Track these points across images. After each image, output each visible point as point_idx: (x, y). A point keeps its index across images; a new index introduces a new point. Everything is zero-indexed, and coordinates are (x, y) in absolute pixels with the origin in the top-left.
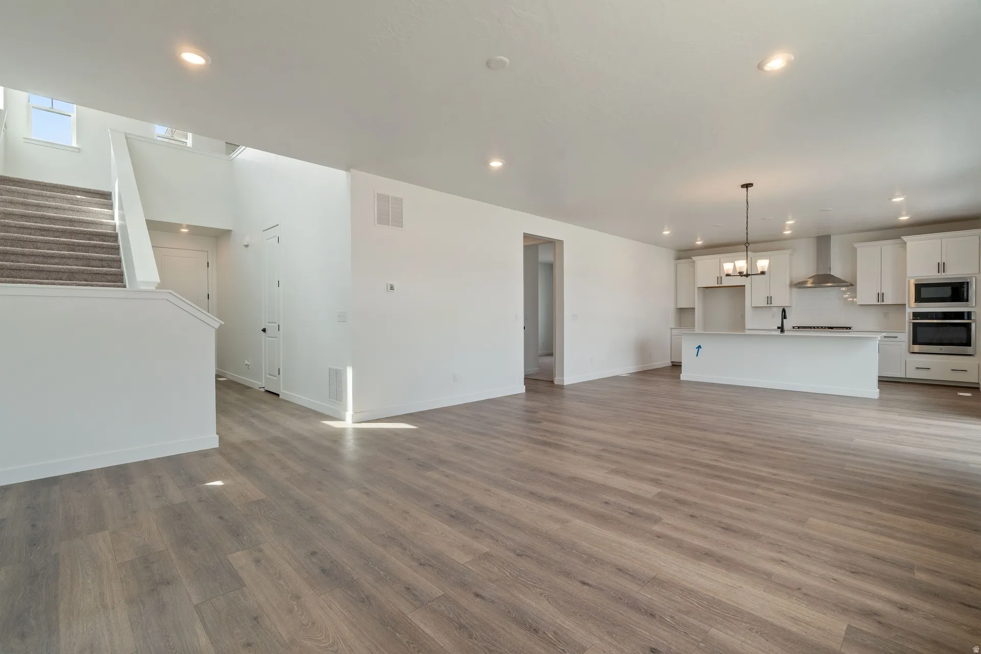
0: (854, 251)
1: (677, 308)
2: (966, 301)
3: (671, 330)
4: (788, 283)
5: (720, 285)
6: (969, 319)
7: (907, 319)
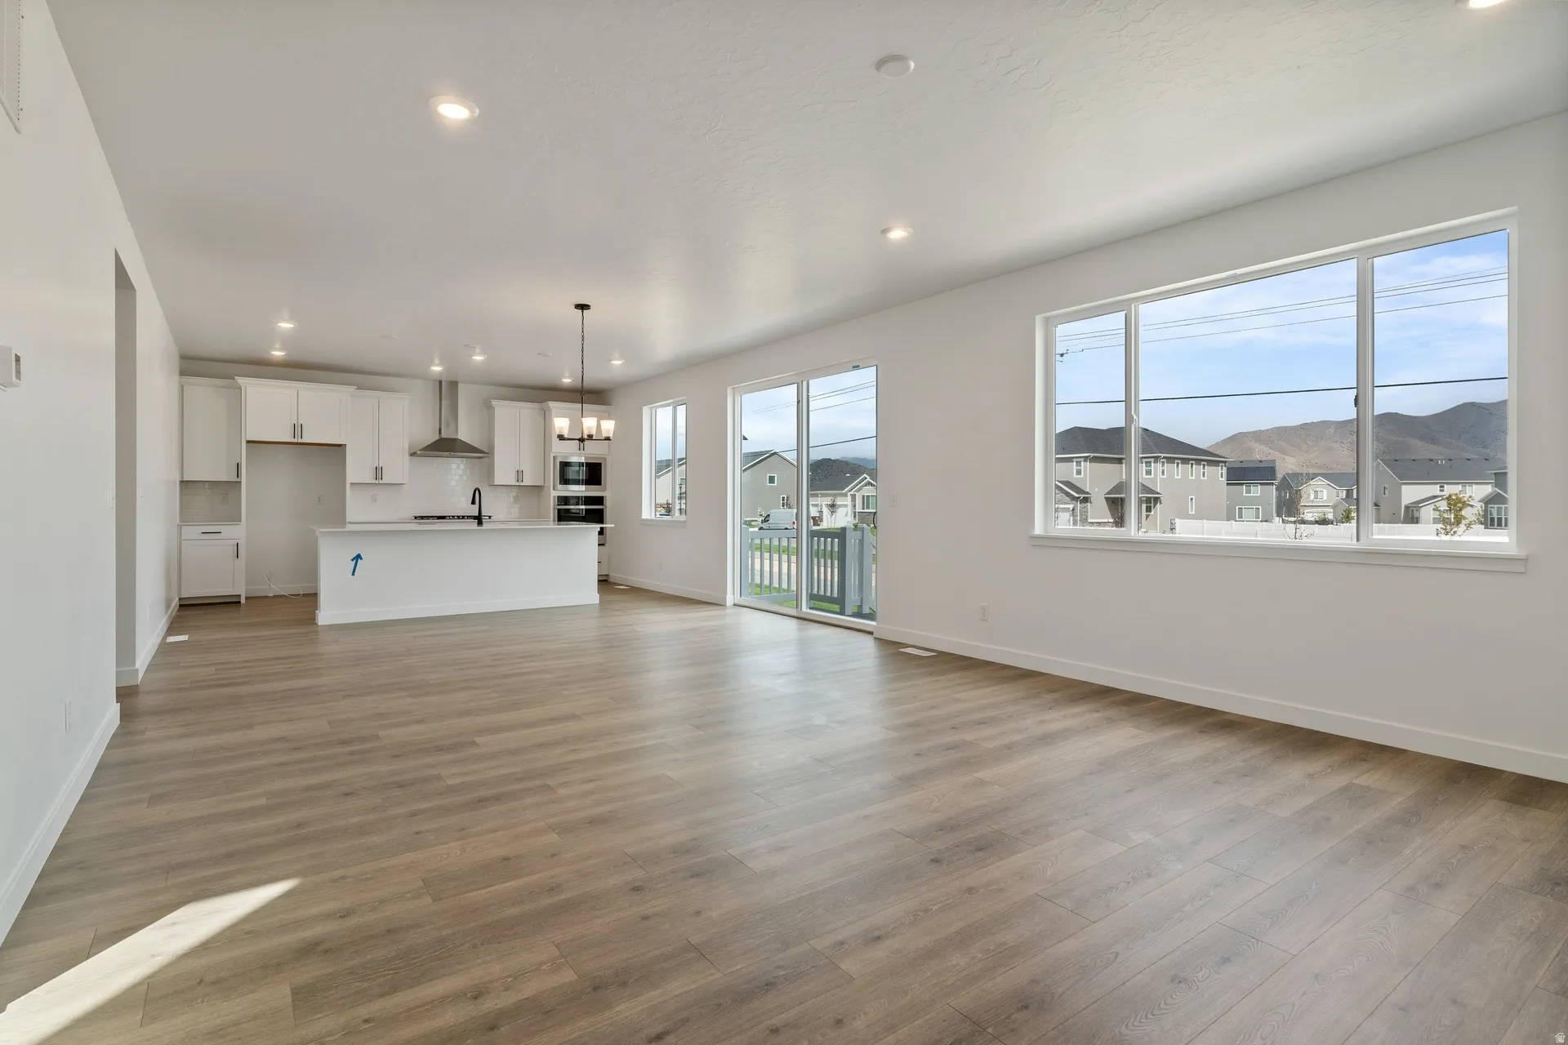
0: (490, 408)
1: (182, 482)
2: (600, 484)
3: (181, 529)
4: (406, 447)
5: (300, 441)
6: (602, 504)
7: (551, 504)
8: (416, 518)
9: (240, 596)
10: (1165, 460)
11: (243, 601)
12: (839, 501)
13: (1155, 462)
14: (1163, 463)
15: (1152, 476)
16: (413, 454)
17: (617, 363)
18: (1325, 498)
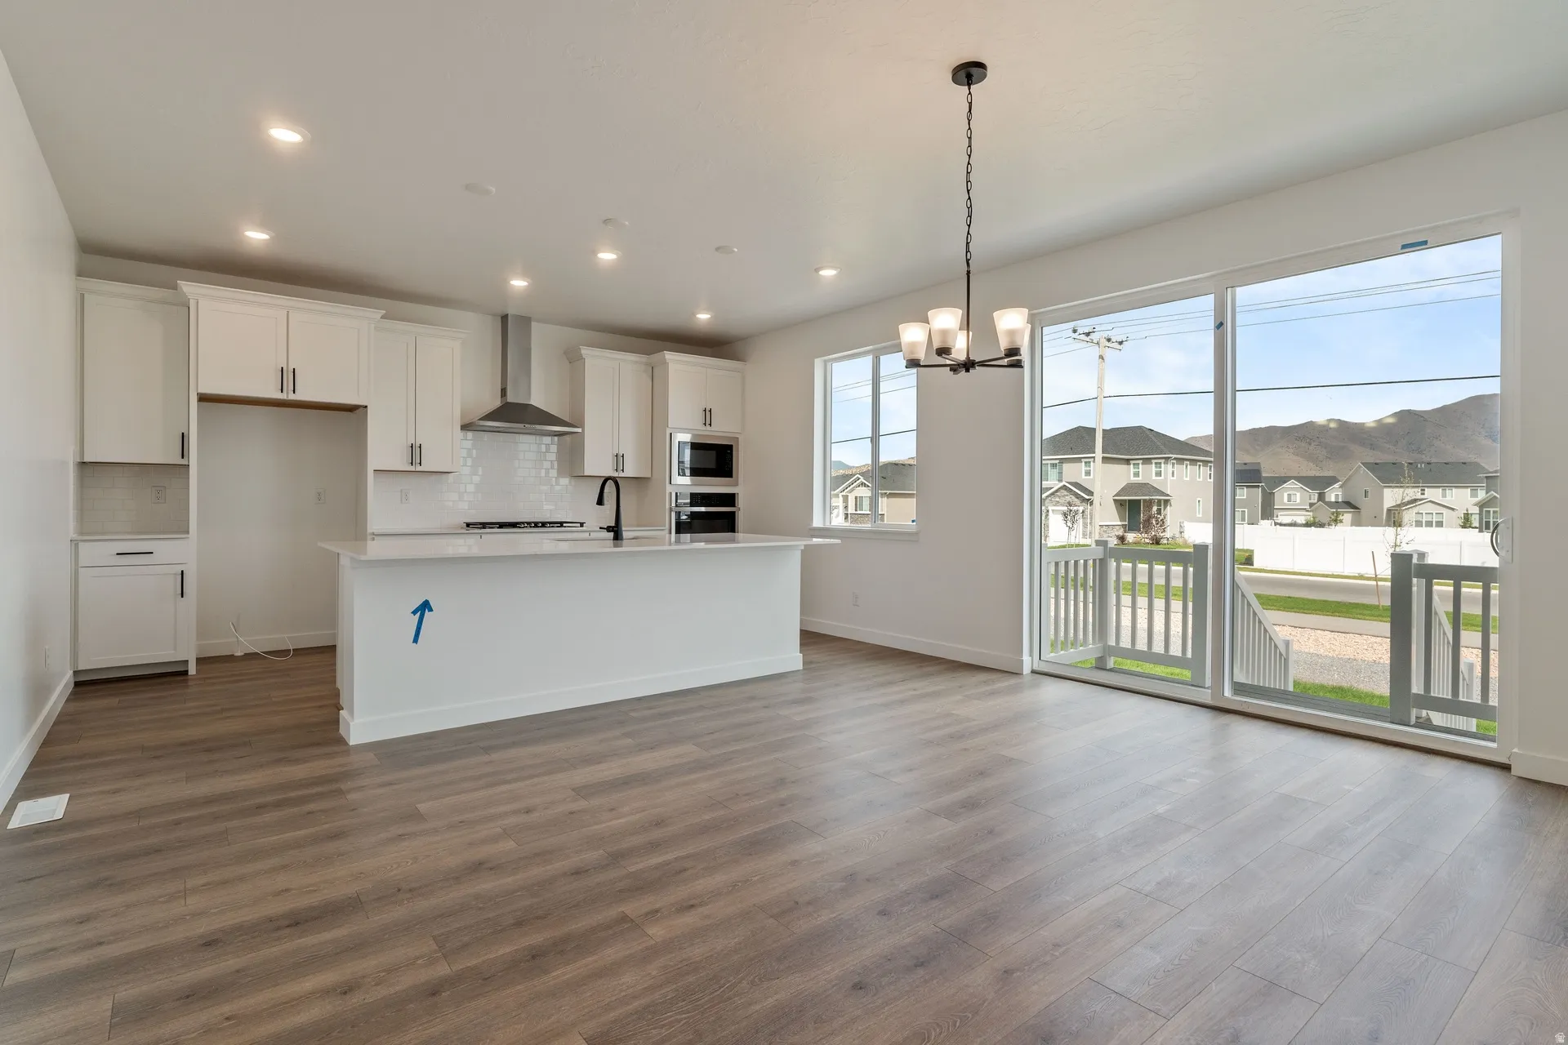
0: (579, 360)
1: (83, 465)
2: (731, 476)
3: (77, 546)
4: (457, 413)
5: (292, 397)
6: (734, 505)
7: (667, 506)
8: (468, 525)
9: (186, 662)
10: (1175, 461)
11: (192, 670)
13: (1166, 463)
14: (1173, 464)
15: (1162, 477)
16: (465, 427)
17: (828, 273)
18: (1298, 501)
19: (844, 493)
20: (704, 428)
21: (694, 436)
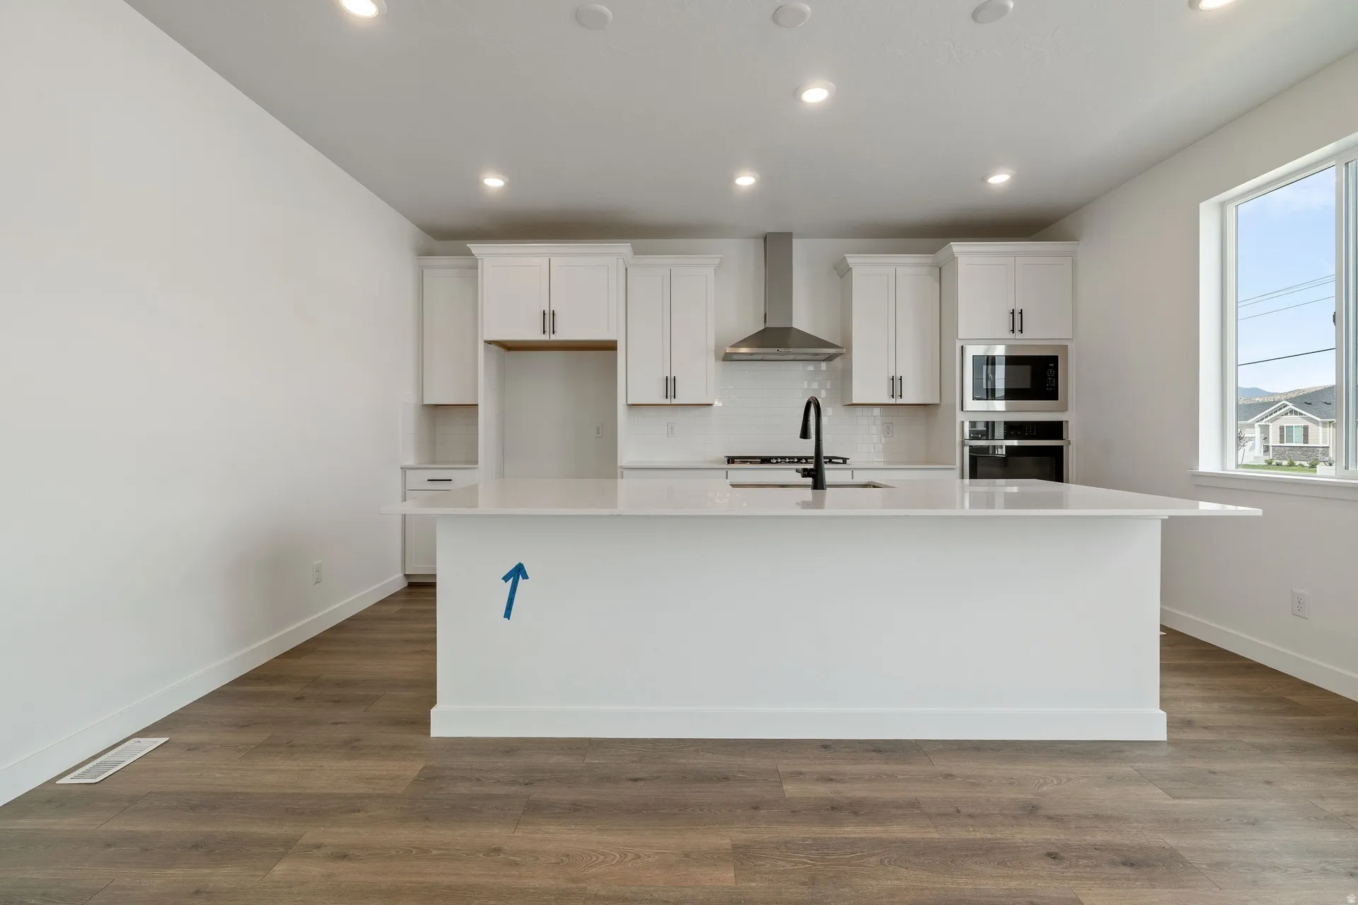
1: (421, 407)
2: (1056, 398)
3: (405, 472)
4: (712, 343)
5: (552, 338)
6: (1060, 437)
7: (958, 438)
8: (731, 460)
12: (1247, 433)
16: (728, 358)
19: (1263, 423)
20: (1011, 336)
21: (1008, 347)
